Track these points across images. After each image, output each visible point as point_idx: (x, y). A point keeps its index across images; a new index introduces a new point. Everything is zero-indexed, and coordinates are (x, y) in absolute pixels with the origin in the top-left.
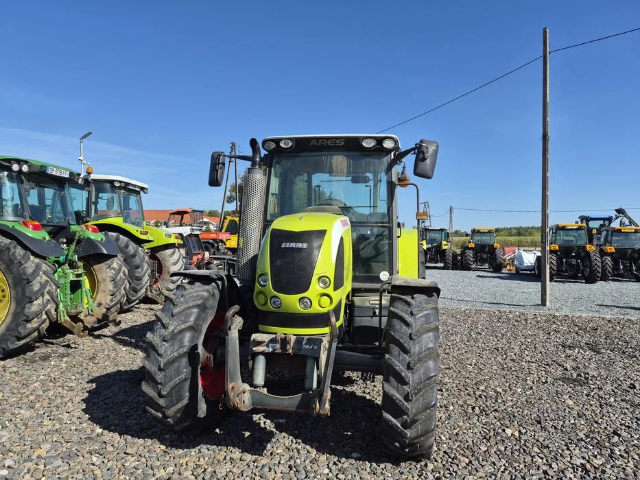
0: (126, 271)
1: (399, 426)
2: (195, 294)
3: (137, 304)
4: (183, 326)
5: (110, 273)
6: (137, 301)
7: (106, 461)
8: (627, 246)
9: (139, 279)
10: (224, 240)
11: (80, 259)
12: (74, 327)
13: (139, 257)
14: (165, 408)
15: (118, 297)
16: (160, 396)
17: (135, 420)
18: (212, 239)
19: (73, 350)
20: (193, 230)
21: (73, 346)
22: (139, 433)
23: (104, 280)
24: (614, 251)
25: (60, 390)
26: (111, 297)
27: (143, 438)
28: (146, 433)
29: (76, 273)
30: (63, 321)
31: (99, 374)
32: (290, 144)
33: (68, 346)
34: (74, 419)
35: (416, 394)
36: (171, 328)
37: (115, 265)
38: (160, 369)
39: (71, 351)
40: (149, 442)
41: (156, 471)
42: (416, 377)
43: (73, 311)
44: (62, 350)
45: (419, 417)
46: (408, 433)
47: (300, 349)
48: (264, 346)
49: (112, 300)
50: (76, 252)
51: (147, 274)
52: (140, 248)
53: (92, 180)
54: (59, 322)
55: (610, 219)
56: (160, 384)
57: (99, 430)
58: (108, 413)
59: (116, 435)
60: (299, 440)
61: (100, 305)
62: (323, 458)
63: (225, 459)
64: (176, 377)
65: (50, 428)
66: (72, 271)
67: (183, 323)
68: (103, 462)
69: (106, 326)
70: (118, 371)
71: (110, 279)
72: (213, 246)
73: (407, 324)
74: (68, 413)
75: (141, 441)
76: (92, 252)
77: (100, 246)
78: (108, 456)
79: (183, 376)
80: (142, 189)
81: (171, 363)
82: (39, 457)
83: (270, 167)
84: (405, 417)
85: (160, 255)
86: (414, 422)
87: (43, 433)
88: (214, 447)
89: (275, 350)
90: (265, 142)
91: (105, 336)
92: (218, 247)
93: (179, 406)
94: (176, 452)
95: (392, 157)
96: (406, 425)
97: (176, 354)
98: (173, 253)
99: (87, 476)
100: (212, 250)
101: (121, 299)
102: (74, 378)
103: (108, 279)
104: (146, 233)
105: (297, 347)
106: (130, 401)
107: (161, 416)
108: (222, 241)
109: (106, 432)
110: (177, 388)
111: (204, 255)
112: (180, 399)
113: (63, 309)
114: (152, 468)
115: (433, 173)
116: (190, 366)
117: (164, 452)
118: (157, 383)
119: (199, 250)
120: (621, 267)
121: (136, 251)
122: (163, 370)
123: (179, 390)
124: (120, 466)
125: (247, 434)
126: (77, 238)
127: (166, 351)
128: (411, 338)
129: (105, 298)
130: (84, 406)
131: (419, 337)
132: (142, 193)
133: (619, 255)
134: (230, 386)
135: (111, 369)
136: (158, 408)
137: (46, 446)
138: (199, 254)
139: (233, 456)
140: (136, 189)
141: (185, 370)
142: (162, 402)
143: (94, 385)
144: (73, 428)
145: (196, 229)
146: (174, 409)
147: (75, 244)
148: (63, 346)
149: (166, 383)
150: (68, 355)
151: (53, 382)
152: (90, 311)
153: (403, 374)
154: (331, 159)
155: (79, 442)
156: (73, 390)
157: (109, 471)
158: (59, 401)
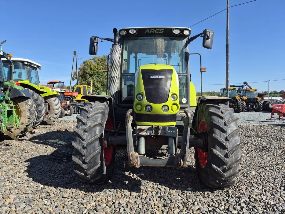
0: (36, 106)
1: (221, 171)
2: (98, 107)
3: (39, 125)
4: (96, 123)
5: (28, 107)
6: (39, 123)
7: (53, 202)
8: (252, 97)
9: (40, 112)
10: (75, 96)
11: (11, 99)
12: (11, 134)
13: (40, 101)
14: (86, 170)
15: (32, 120)
16: (84, 163)
17: (61, 179)
18: (70, 96)
19: (11, 147)
20: (61, 90)
21: (10, 145)
22: (67, 186)
23: (24, 111)
24: (246, 99)
25: (10, 166)
26: (29, 120)
27: (70, 188)
28: (70, 185)
29: (10, 106)
30: (4, 131)
31: (30, 158)
32: (135, 32)
33: (7, 145)
34: (24, 181)
35: (232, 154)
36: (88, 125)
37: (30, 103)
38: (84, 148)
39: (9, 147)
40: (74, 190)
41: (85, 206)
42: (231, 145)
43: (9, 126)
44: (4, 147)
45: (233, 166)
46: (226, 174)
47: (165, 133)
48: (144, 132)
49: (29, 121)
50: (9, 95)
51: (44, 109)
52: (40, 96)
53: (12, 61)
54: (2, 132)
55: (242, 86)
56: (84, 156)
57: (42, 186)
58: (43, 176)
59: (53, 188)
60: (157, 183)
61: (22, 123)
62: (174, 191)
63: (122, 196)
64: (93, 152)
65: (11, 187)
66: (7, 105)
67: (95, 122)
68: (51, 203)
69: (25, 135)
70: (41, 156)
71: (28, 110)
72: (70, 99)
73: (222, 118)
74: (20, 178)
75: (69, 190)
76: (18, 96)
77: (21, 92)
78: (53, 200)
79: (98, 151)
80: (38, 67)
81: (90, 143)
82: (9, 203)
83: (123, 45)
84: (225, 166)
85: (49, 100)
86: (230, 168)
87: (8, 190)
88: (113, 190)
89: (151, 134)
90: (121, 31)
91: (26, 140)
92: (72, 99)
93: (96, 168)
94: (92, 194)
95: (187, 40)
96: (225, 171)
97: (93, 139)
98: (56, 100)
99: (45, 212)
100: (70, 101)
101: (34, 120)
102: (16, 160)
103: (27, 110)
104: (43, 88)
105: (163, 132)
106: (53, 169)
107: (83, 174)
108: (74, 97)
109: (46, 187)
110: (94, 158)
111: (67, 103)
112: (95, 164)
113: (4, 125)
114: (82, 204)
115: (212, 46)
116: (101, 146)
117: (85, 195)
118: (82, 155)
119: (64, 100)
120: (249, 106)
121: (38, 97)
122: (86, 148)
123: (95, 158)
124: (63, 205)
125: (127, 182)
126: (9, 87)
127: (87, 138)
128: (225, 124)
129: (25, 120)
130: (27, 174)
131: (230, 124)
132: (38, 69)
133: (248, 101)
134: (131, 154)
135: (36, 155)
136: (82, 170)
137: (13, 197)
138: (64, 102)
139: (126, 194)
140: (35, 67)
141: (98, 148)
142: (85, 166)
143: (29, 163)
144: (25, 186)
145: (63, 90)
146: (92, 170)
147: (8, 90)
148: (5, 145)
149: (88, 156)
150: (9, 149)
151: (4, 163)
152: (18, 127)
153: (224, 143)
154: (156, 40)
155: (32, 193)
156: (18, 166)
157: (57, 208)
158: (11, 172)
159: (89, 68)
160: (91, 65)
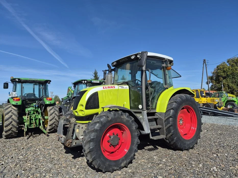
32: (116, 63)
154: (126, 65)
159: (222, 71)
160: (223, 68)
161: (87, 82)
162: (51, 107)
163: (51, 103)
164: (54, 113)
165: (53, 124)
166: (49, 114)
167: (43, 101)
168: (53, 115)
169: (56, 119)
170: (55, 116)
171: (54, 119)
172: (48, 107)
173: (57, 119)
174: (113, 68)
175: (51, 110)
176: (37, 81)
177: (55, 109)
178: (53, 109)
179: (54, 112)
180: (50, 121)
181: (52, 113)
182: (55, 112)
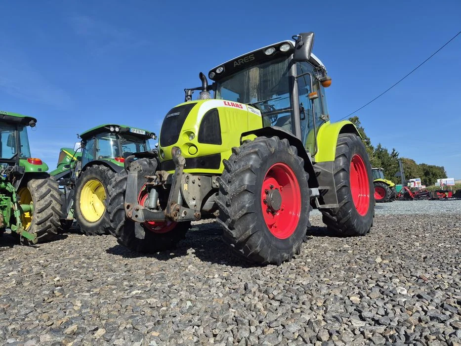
1: (227, 227)
4: (122, 178)
14: (115, 229)
32: (222, 70)
46: (234, 233)
48: (153, 182)
79: (118, 207)
84: (229, 219)
89: (158, 184)
95: (292, 58)
154: (249, 72)
161: (120, 129)
162: (40, 181)
163: (40, 170)
164: (49, 194)
165: (46, 219)
166: (36, 195)
167: (18, 164)
168: (48, 197)
169: (53, 208)
170: (51, 201)
171: (50, 207)
172: (31, 181)
173: (58, 208)
174: (211, 82)
175: (40, 186)
176: (4, 115)
177: (49, 185)
178: (46, 184)
179: (49, 191)
180: (41, 211)
181: (44, 194)
182: (51, 192)
